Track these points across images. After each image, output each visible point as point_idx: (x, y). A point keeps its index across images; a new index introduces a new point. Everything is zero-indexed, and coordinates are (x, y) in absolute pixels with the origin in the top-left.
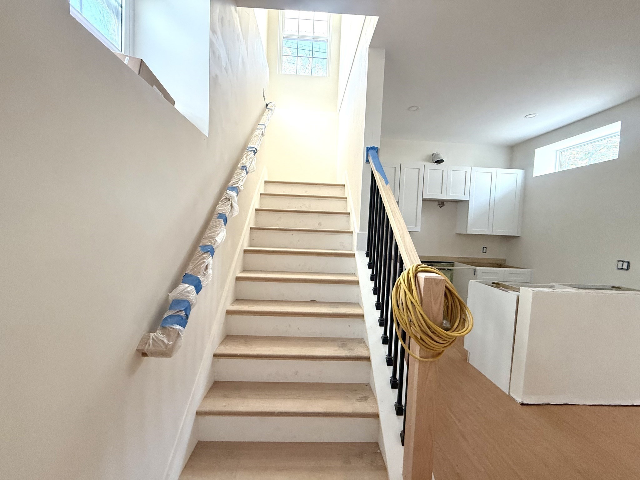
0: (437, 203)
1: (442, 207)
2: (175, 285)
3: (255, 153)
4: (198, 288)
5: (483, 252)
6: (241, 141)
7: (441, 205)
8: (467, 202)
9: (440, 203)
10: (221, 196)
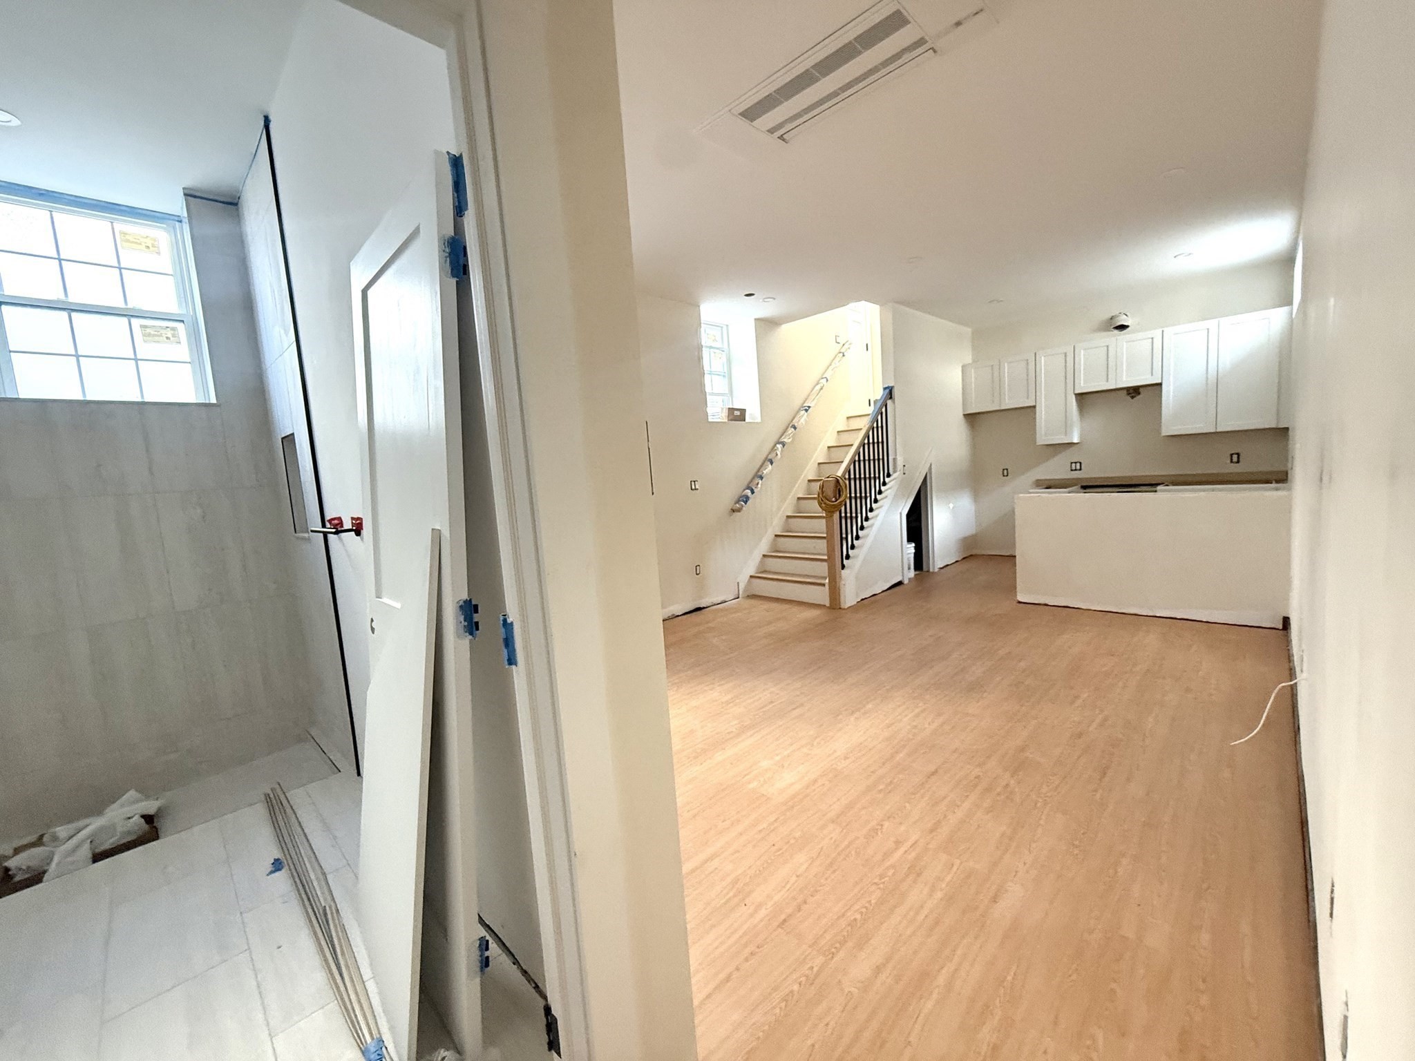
0: (1125, 392)
1: (1135, 397)
2: (744, 490)
3: (806, 410)
4: (753, 492)
5: (1232, 462)
6: (797, 403)
7: (1133, 395)
8: (1160, 384)
9: (1131, 391)
10: (773, 449)
